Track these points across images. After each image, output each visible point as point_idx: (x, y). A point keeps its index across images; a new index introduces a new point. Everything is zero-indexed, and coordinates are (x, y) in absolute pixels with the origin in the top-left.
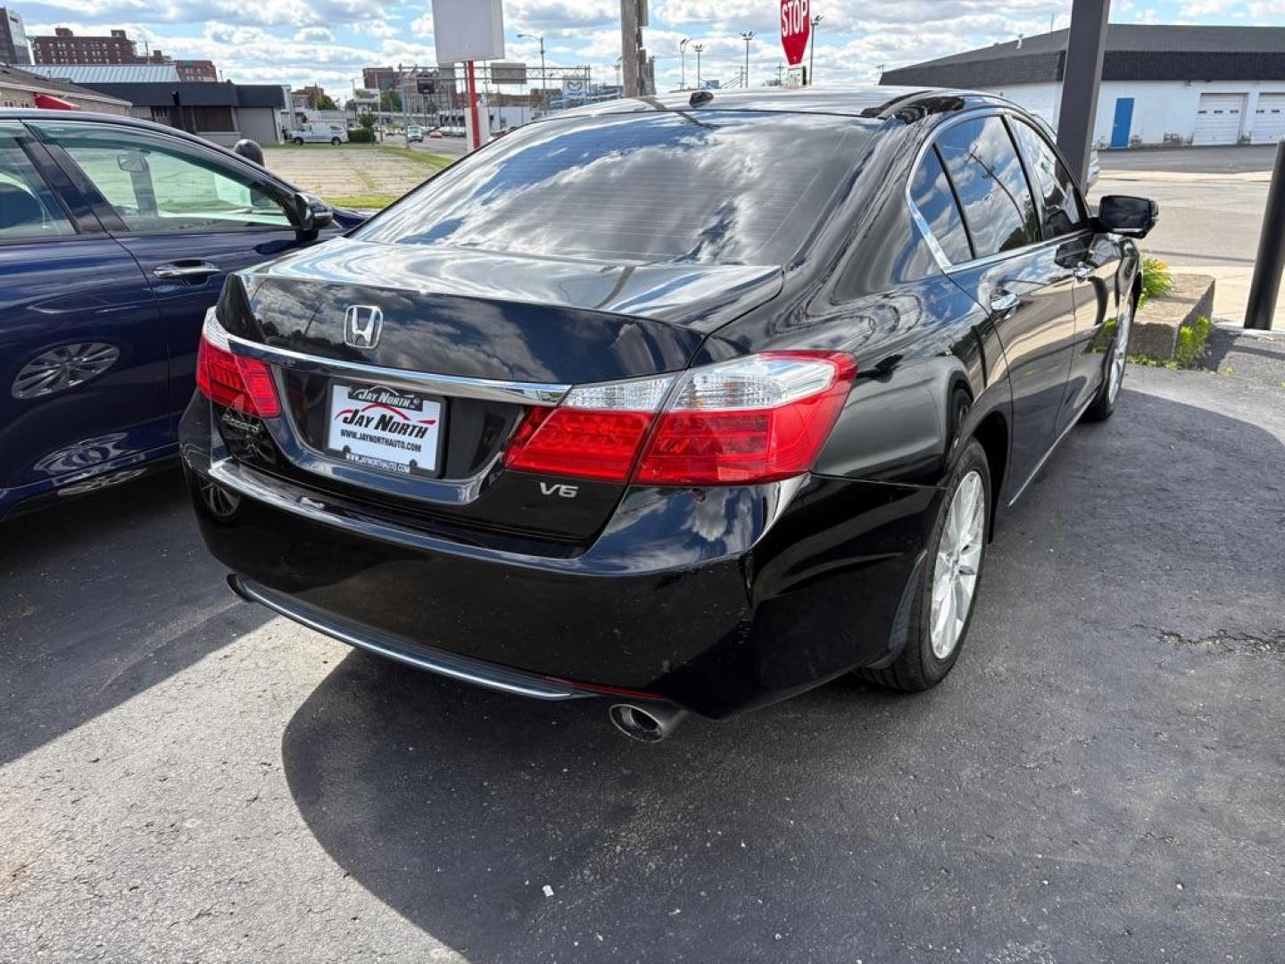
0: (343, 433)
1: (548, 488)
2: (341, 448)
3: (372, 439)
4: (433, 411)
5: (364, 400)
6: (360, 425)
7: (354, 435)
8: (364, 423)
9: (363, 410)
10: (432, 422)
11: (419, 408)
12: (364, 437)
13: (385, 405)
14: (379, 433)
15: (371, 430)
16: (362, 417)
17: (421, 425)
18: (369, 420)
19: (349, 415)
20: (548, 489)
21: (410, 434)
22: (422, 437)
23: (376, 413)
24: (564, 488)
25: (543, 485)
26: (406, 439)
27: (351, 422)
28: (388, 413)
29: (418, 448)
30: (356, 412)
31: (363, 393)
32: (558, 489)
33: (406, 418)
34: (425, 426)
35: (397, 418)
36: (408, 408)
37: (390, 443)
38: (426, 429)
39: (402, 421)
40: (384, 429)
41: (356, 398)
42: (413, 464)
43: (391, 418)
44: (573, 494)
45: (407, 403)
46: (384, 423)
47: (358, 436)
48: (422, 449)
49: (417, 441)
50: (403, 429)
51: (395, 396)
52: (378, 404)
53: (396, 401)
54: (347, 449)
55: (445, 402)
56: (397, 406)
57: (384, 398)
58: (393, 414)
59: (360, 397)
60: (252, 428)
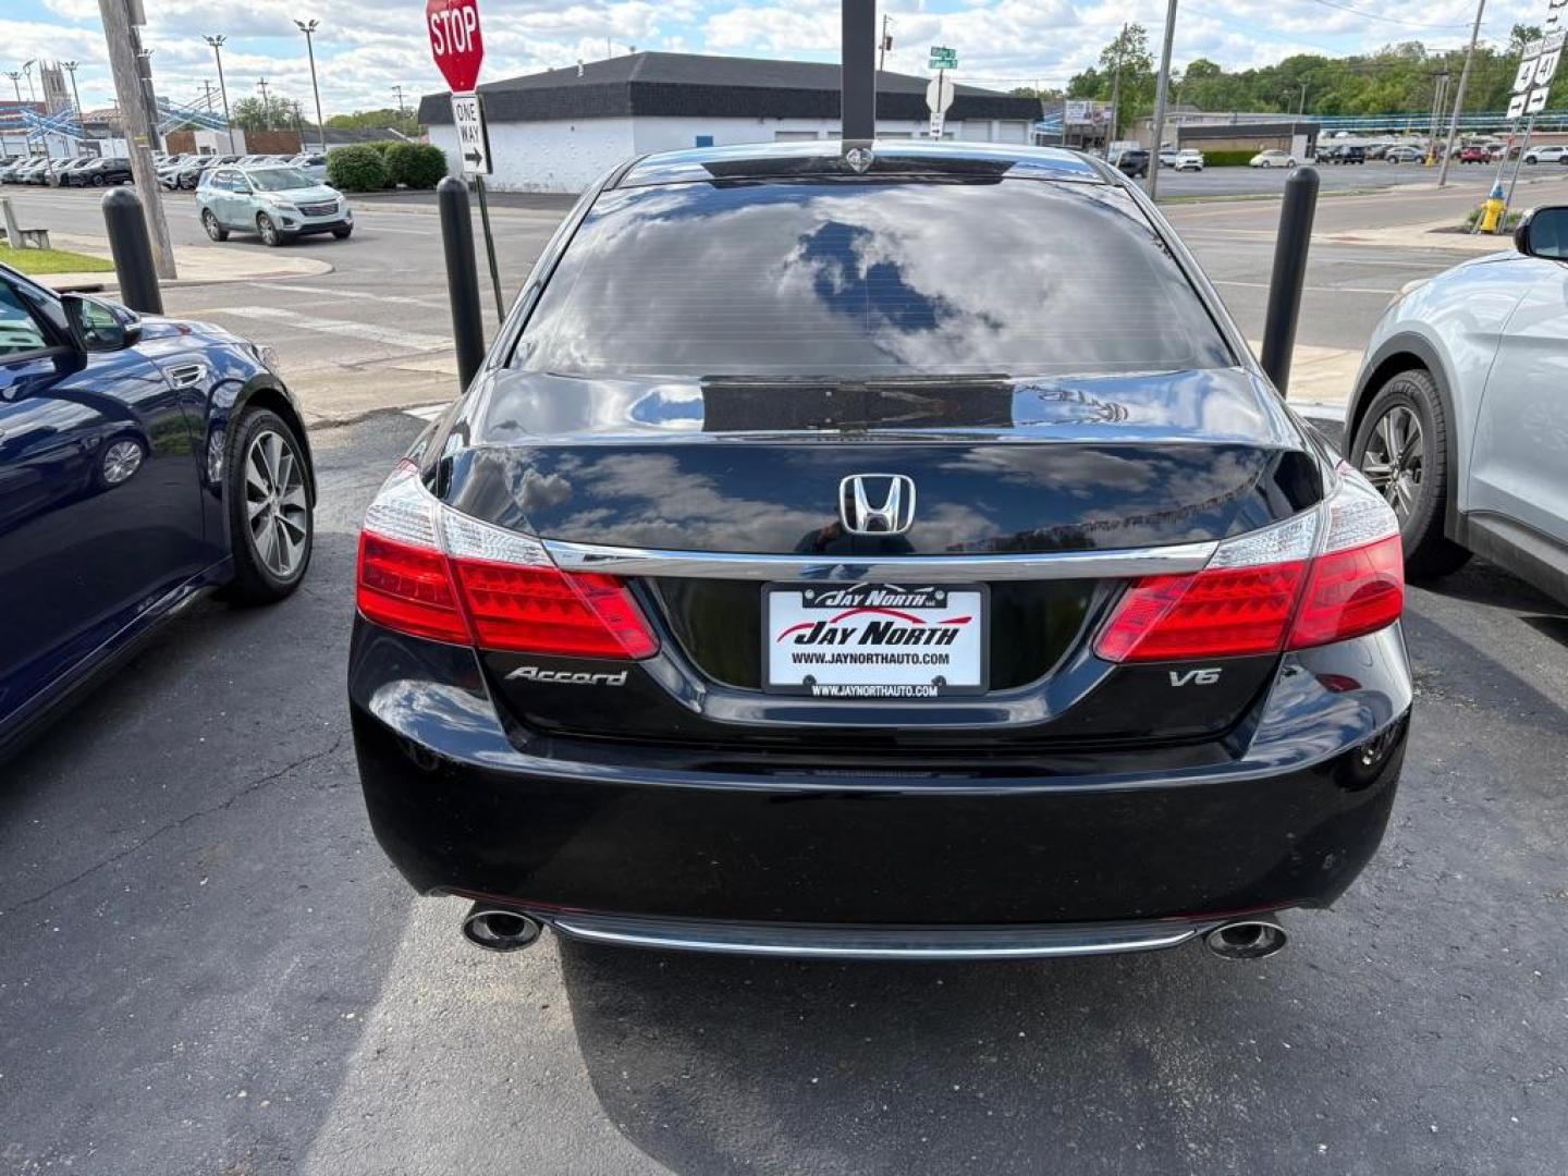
0: (797, 658)
1: (1180, 677)
2: (799, 681)
3: (855, 659)
4: (967, 605)
5: (838, 606)
6: (831, 642)
7: (820, 659)
8: (839, 636)
9: (834, 621)
10: (965, 620)
11: (942, 604)
12: (838, 659)
13: (872, 608)
14: (869, 648)
15: (852, 647)
16: (833, 632)
17: (944, 627)
18: (846, 635)
19: (808, 632)
20: (1180, 679)
21: (928, 642)
22: (948, 642)
23: (861, 622)
24: (1202, 673)
25: (1174, 675)
26: (920, 649)
27: (812, 639)
28: (883, 619)
29: (944, 659)
30: (821, 625)
31: (834, 597)
32: (1196, 675)
33: (916, 620)
34: (952, 627)
35: (899, 623)
36: (923, 606)
37: (893, 659)
38: (955, 631)
39: (909, 625)
40: (877, 641)
41: (822, 605)
42: (939, 681)
43: (889, 625)
44: (1215, 678)
45: (920, 600)
46: (875, 633)
47: (828, 658)
48: (951, 659)
49: (943, 649)
50: (914, 637)
51: (896, 593)
52: (862, 607)
53: (899, 600)
54: (810, 680)
55: (989, 590)
56: (903, 606)
57: (875, 598)
58: (890, 618)
59: (829, 602)
60: (606, 680)
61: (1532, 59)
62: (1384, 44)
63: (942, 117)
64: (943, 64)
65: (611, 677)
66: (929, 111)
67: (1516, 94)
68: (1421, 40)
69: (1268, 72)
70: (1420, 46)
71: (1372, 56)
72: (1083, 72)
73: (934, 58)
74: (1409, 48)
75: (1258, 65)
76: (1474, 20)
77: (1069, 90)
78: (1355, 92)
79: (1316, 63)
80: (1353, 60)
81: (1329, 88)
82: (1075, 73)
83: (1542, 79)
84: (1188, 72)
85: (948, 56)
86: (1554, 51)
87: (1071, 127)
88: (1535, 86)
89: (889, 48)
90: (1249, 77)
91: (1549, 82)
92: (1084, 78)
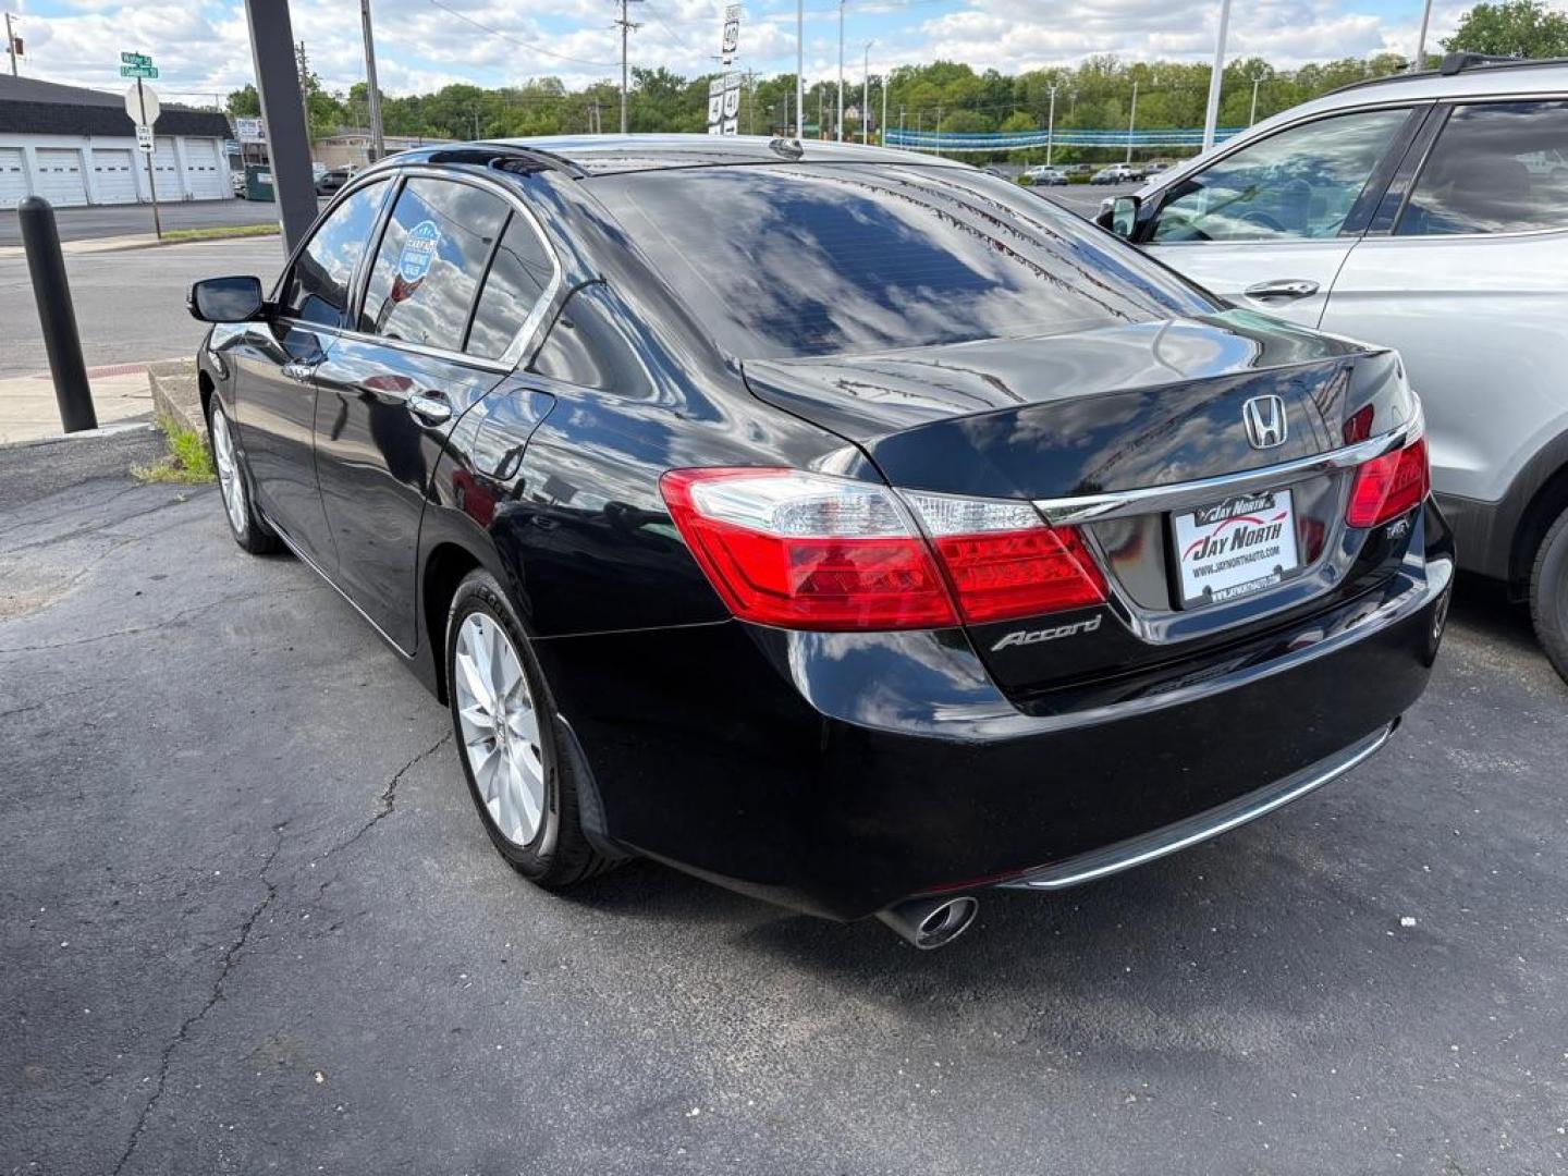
0: (1198, 573)
1: (1392, 531)
2: (1201, 592)
3: (1230, 564)
4: (1284, 502)
5: (1217, 520)
6: (1214, 553)
7: (1211, 569)
8: (1218, 549)
9: (1216, 534)
10: (1284, 515)
11: (1272, 504)
12: (1221, 567)
13: (1238, 517)
14: (1238, 553)
15: (1228, 554)
16: (1215, 543)
17: (1274, 523)
18: (1223, 544)
19: (1200, 548)
21: (1267, 538)
22: (1277, 536)
23: (1229, 531)
24: (1399, 524)
25: (1389, 530)
26: (1263, 546)
27: (1203, 554)
28: (1242, 525)
29: (1276, 550)
30: (1208, 539)
31: (1215, 513)
32: (1396, 528)
33: (1260, 522)
34: (1277, 522)
35: (1253, 527)
36: (1263, 508)
37: (1249, 559)
38: (1281, 525)
39: (1257, 527)
40: (1241, 546)
41: (1208, 521)
42: (1278, 570)
43: (1245, 529)
45: (1261, 503)
46: (1239, 539)
47: (1215, 567)
48: (1280, 549)
49: (1272, 543)
50: (1260, 536)
51: (1249, 501)
52: (1231, 518)
53: (1251, 507)
54: (1208, 590)
55: (1292, 489)
56: (1253, 512)
57: (1239, 508)
58: (1246, 523)
59: (1212, 519)
60: (1083, 627)
61: (718, 95)
62: (528, 79)
63: (151, 130)
64: (138, 72)
65: (1087, 623)
66: (133, 124)
67: (712, 125)
68: (559, 77)
69: (430, 99)
70: (559, 82)
71: (521, 88)
72: (242, 89)
73: (127, 65)
74: (549, 83)
75: (420, 92)
76: (621, 60)
77: (229, 107)
78: (516, 121)
79: (472, 93)
80: (505, 92)
81: (490, 118)
82: (233, 90)
83: (730, 112)
84: (352, 95)
85: (144, 63)
86: (734, 89)
87: (246, 145)
88: (725, 118)
89: (20, 51)
90: (413, 103)
91: (736, 114)
92: (244, 95)
